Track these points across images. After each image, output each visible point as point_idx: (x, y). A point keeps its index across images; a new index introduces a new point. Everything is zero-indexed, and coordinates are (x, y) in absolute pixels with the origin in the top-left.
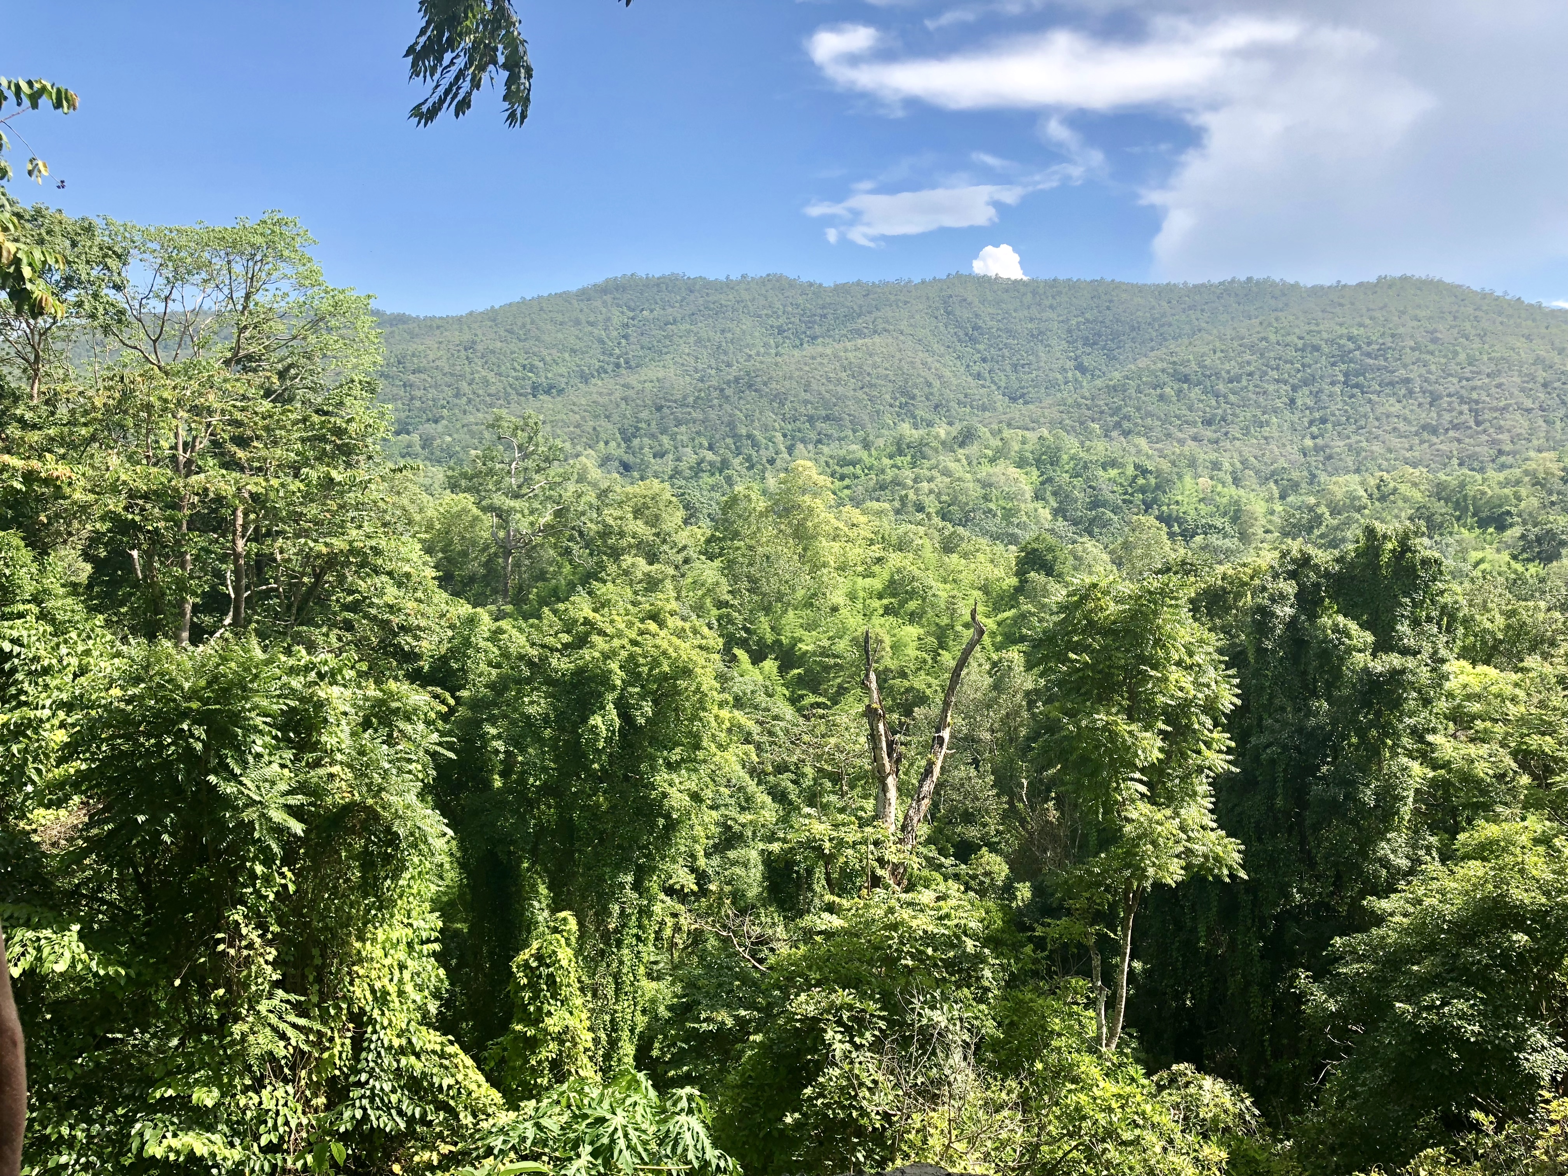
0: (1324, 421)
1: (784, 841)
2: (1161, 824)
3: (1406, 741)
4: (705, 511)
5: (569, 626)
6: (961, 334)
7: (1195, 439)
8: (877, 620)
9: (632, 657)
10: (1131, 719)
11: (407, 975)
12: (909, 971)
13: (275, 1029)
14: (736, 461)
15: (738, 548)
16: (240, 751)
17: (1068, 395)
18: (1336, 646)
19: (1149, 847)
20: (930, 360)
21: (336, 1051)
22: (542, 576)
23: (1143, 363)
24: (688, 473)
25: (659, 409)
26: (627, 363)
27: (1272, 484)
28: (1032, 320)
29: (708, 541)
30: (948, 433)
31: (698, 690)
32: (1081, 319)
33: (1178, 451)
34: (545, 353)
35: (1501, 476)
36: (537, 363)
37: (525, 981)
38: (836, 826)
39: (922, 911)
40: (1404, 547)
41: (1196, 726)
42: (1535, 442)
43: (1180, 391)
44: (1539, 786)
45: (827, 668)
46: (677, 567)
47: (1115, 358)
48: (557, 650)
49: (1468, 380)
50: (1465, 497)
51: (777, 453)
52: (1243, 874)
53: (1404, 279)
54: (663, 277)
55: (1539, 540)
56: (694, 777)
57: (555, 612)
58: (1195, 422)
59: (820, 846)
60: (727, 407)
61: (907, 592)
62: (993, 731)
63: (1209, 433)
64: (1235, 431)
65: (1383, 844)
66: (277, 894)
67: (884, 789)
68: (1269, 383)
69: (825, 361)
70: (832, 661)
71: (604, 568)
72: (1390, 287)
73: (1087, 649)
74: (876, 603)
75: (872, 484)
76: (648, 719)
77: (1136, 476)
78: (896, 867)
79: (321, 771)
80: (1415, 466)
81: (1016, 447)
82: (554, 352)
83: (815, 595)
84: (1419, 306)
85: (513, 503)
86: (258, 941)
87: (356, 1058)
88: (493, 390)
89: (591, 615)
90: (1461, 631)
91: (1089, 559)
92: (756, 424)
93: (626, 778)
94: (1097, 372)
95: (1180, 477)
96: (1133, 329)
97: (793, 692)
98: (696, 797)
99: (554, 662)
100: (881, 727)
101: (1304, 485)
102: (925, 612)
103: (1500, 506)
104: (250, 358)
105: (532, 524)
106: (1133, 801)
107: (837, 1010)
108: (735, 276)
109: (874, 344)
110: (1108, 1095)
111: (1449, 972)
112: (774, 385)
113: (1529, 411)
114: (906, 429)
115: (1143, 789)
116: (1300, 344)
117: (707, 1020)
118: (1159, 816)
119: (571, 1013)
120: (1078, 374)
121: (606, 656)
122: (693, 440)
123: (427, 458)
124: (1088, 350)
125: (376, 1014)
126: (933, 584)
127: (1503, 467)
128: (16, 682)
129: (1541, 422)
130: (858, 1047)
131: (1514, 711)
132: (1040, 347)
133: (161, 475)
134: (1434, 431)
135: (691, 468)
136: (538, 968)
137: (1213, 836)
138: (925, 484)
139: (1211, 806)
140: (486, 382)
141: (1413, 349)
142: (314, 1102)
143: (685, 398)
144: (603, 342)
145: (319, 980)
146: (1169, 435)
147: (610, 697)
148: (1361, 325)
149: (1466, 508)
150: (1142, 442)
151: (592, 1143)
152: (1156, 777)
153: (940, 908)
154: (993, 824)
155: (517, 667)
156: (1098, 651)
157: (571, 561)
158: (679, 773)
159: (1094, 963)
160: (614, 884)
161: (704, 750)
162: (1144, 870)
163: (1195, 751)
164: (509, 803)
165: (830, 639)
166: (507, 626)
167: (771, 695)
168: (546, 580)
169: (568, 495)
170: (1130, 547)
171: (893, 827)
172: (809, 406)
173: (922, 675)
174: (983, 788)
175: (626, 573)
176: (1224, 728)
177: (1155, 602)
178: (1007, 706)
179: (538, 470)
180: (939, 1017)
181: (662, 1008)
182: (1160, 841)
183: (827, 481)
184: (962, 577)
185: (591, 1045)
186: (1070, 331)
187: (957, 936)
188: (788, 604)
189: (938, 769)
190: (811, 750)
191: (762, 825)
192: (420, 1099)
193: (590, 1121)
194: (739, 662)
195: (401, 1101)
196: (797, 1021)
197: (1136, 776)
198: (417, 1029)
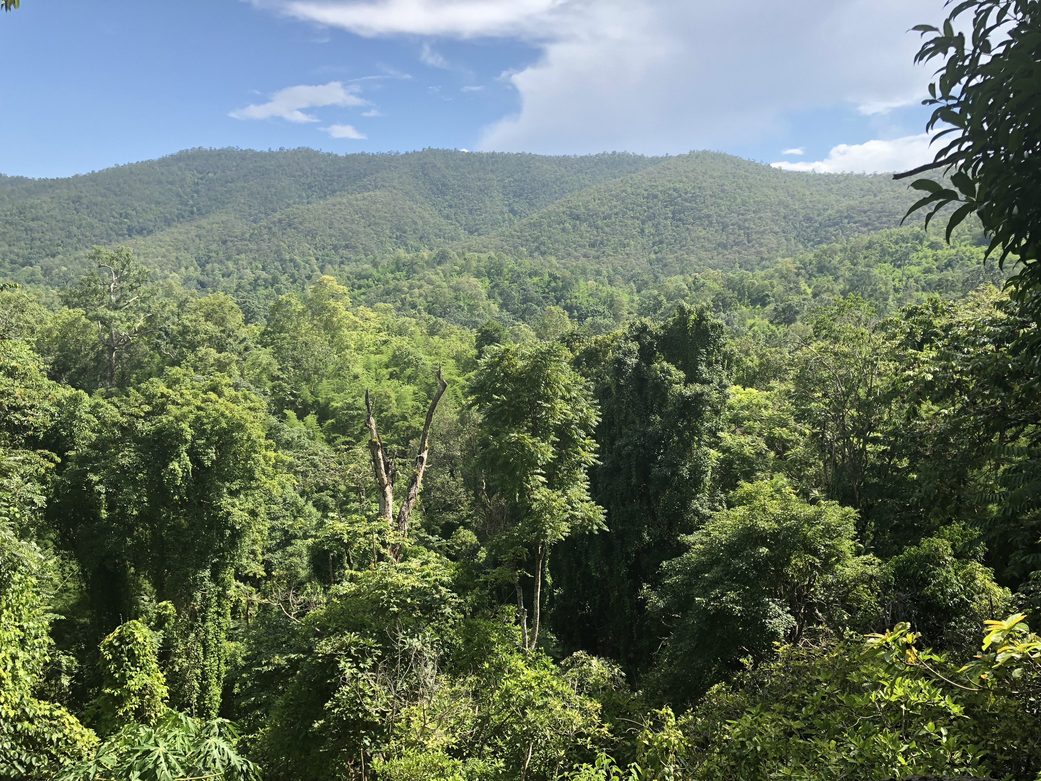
0: (661, 242)
1: (316, 537)
2: (555, 501)
3: (705, 437)
4: (262, 313)
5: (149, 399)
6: (434, 189)
7: (585, 256)
8: (385, 383)
9: (198, 418)
10: (534, 435)
11: (19, 664)
12: (396, 615)
14: (283, 278)
15: (284, 338)
17: (506, 229)
18: (663, 381)
19: (548, 516)
20: (414, 206)
22: (139, 365)
23: (551, 207)
24: (248, 287)
25: (224, 242)
26: (199, 210)
27: (632, 284)
28: (480, 180)
29: (263, 334)
30: (430, 256)
31: (249, 439)
32: (511, 179)
33: (574, 264)
34: (136, 204)
35: (763, 273)
36: (130, 212)
37: (111, 657)
38: (351, 523)
39: (411, 573)
40: (701, 318)
41: (576, 437)
42: (781, 252)
43: (575, 226)
44: (780, 458)
45: (352, 418)
46: (240, 353)
47: (534, 205)
48: (141, 417)
49: (743, 215)
50: (743, 287)
51: (312, 271)
52: (606, 528)
53: (705, 152)
54: (222, 150)
55: (784, 311)
56: (250, 498)
57: (138, 390)
58: (585, 246)
59: (341, 538)
60: (274, 240)
61: (405, 363)
62: (462, 451)
63: (593, 252)
64: (609, 250)
65: (695, 501)
67: (384, 495)
68: (627, 219)
69: (343, 208)
70: (355, 413)
71: (184, 357)
72: (697, 158)
73: (505, 392)
74: (384, 372)
75: (380, 290)
76: (213, 462)
77: (550, 281)
78: (394, 546)
80: (714, 268)
81: (474, 264)
82: (143, 203)
83: (341, 368)
84: (714, 169)
85: (112, 314)
88: (97, 232)
89: (165, 390)
90: (735, 369)
91: (523, 335)
92: (296, 251)
93: (201, 504)
94: (523, 214)
95: (577, 281)
96: (544, 185)
97: (329, 435)
98: (253, 513)
99: (140, 426)
100: (380, 454)
101: (650, 283)
102: (418, 376)
103: (763, 291)
105: (129, 328)
106: (537, 487)
107: (347, 647)
108: (275, 149)
109: (376, 195)
110: (529, 678)
111: (726, 575)
112: (307, 225)
113: (776, 233)
114: (402, 253)
115: (543, 479)
116: (646, 194)
117: (267, 664)
118: (554, 496)
119: (149, 675)
120: (511, 216)
121: (180, 419)
122: (251, 263)
123: (48, 283)
124: (517, 199)
126: (422, 356)
127: (764, 268)
129: (783, 240)
130: (362, 670)
131: (765, 413)
132: (487, 198)
134: (725, 247)
135: (250, 284)
136: (120, 646)
137: (586, 505)
138: (416, 290)
139: (588, 487)
140: (92, 227)
141: (711, 196)
143: (243, 234)
144: (181, 197)
146: (569, 254)
147: (183, 448)
148: (681, 181)
149: (744, 295)
150: (553, 260)
152: (551, 471)
153: (423, 570)
154: (465, 510)
155: (112, 431)
156: (511, 393)
157: (160, 353)
158: (238, 497)
159: (518, 595)
160: (195, 579)
161: (257, 480)
162: (545, 531)
163: (576, 453)
164: (113, 529)
165: (353, 397)
166: (102, 402)
167: (313, 439)
168: (142, 368)
169: (155, 306)
170: (545, 327)
171: (391, 520)
172: (333, 239)
173: (417, 418)
174: (457, 487)
175: (201, 359)
176: (593, 437)
177: (545, 359)
178: (469, 433)
179: (132, 288)
180: (416, 643)
181: (240, 659)
182: (555, 512)
183: (346, 289)
184: (441, 351)
185: (167, 695)
186: (504, 187)
187: (435, 587)
188: (323, 375)
189: (420, 478)
190: (337, 473)
191: (300, 528)
192: (35, 751)
193: (139, 754)
194: (288, 418)
195: (20, 754)
196: (320, 658)
197: (539, 471)
198: (29, 701)
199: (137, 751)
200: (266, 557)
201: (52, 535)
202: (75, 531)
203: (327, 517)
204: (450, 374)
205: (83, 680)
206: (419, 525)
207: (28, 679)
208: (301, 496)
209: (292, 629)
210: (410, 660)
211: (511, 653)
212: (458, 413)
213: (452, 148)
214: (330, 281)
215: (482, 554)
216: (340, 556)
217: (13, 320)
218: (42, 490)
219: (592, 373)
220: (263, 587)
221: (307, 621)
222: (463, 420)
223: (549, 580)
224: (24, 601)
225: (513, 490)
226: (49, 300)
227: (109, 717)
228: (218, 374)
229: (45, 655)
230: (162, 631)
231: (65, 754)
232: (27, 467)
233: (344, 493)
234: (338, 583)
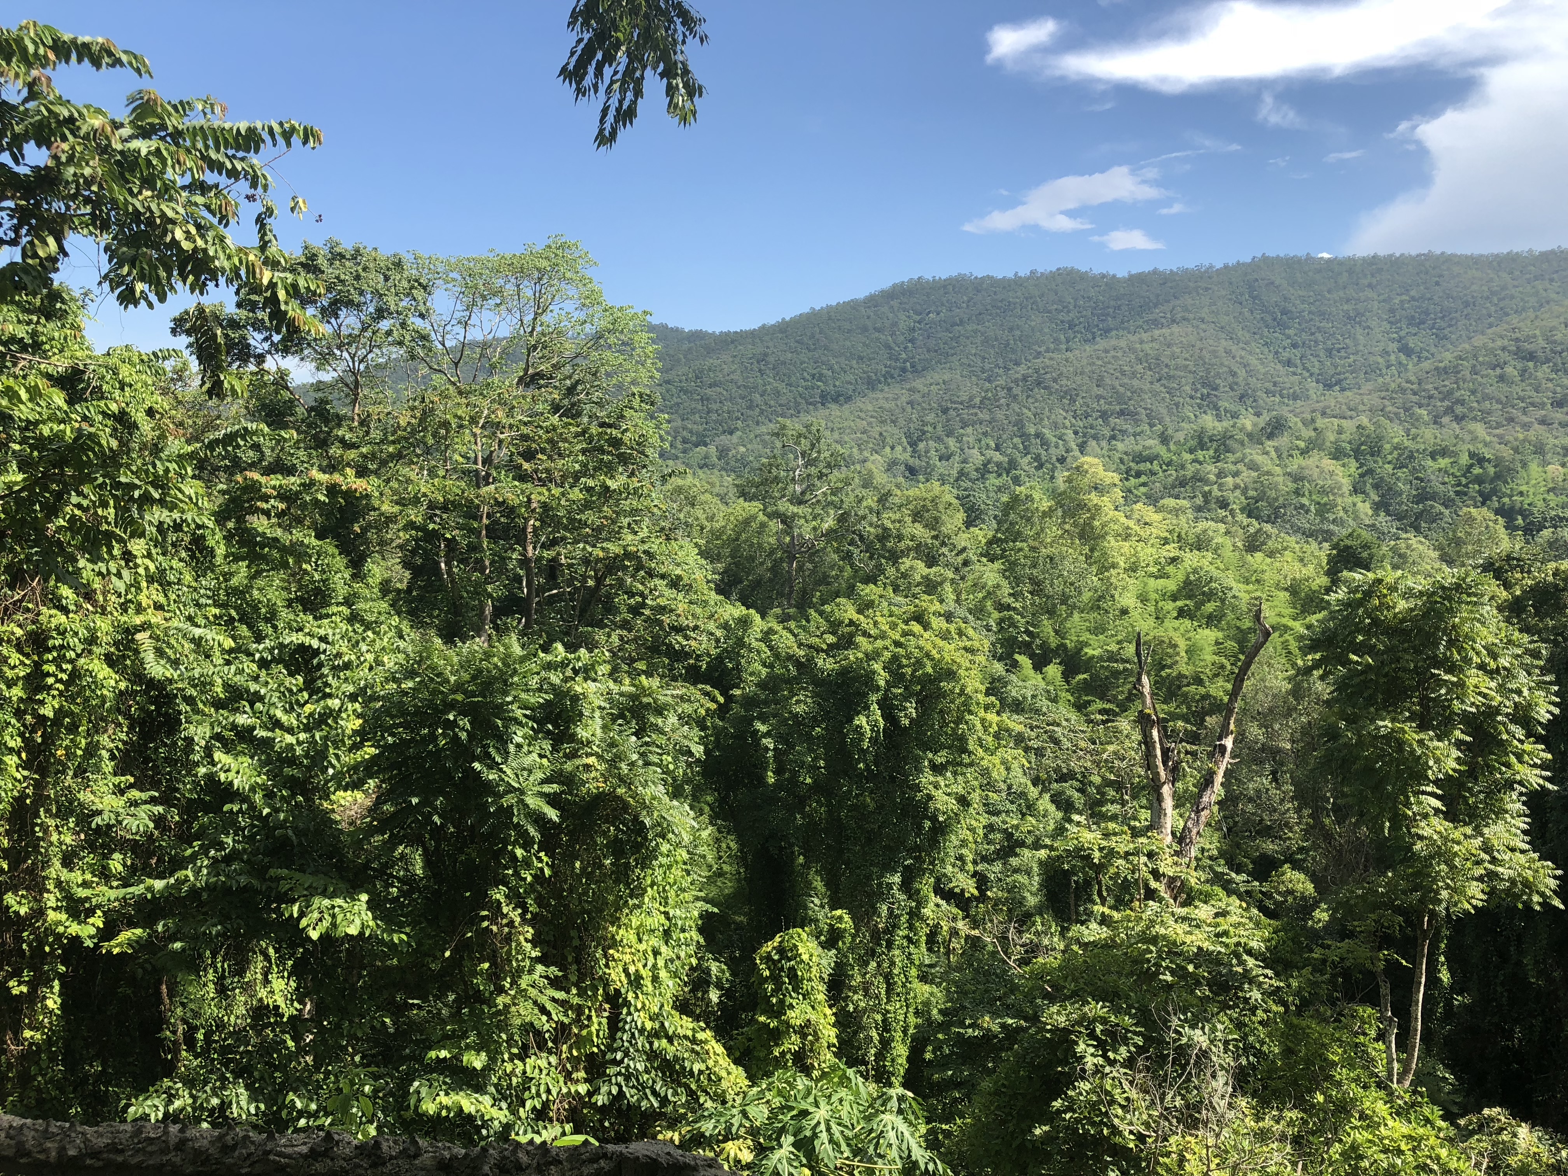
1: (1051, 848)
2: (1458, 843)
4: (991, 513)
5: (834, 626)
6: (1268, 318)
7: (1543, 422)
8: (1170, 623)
9: (895, 658)
10: (1423, 727)
11: (661, 963)
12: (1169, 987)
13: (535, 1003)
14: (1024, 461)
15: (1021, 550)
16: (503, 740)
17: (1391, 380)
19: (1443, 867)
20: (1234, 348)
21: (593, 1029)
22: (824, 580)
23: (1479, 341)
24: (974, 475)
25: (945, 411)
26: (913, 366)
28: (1348, 301)
29: (990, 543)
30: (1255, 425)
31: (962, 691)
32: (1404, 297)
33: (1521, 436)
34: (833, 362)
36: (825, 372)
37: (767, 973)
38: (1106, 835)
39: (1198, 926)
41: (1505, 737)
43: (1524, 370)
45: (1116, 674)
46: (957, 569)
47: (1445, 338)
48: (823, 651)
51: (1067, 451)
52: (1557, 903)
54: (950, 279)
56: (960, 779)
57: (821, 613)
58: (1543, 404)
59: (1089, 855)
60: (1015, 406)
61: (1204, 593)
62: (1293, 742)
63: (1559, 415)
66: (534, 876)
67: (1160, 799)
69: (1120, 354)
70: (1121, 667)
71: (882, 572)
73: (1371, 650)
74: (1170, 606)
75: (1170, 480)
76: (912, 720)
77: (1472, 465)
78: (1172, 880)
79: (578, 762)
81: (1331, 437)
82: (842, 360)
83: (1101, 598)
85: (796, 510)
86: (518, 920)
87: (612, 1037)
88: (783, 400)
89: (855, 616)
91: (1413, 556)
92: (1046, 422)
93: (893, 779)
94: (1425, 354)
95: (1524, 465)
96: (1467, 304)
97: (1079, 698)
98: (964, 801)
99: (820, 663)
100: (1155, 733)
102: (1225, 615)
104: (540, 375)
105: (815, 529)
106: (1426, 816)
107: (1090, 1023)
108: (1024, 272)
109: (1171, 334)
110: (1396, 1136)
112: (1064, 382)
114: (1209, 422)
115: (1437, 804)
117: (973, 1026)
118: (1457, 835)
119: (813, 1007)
120: (1403, 357)
121: (871, 656)
122: (980, 441)
123: (723, 469)
124: (1414, 330)
125: (630, 996)
126: (1234, 584)
128: (323, 676)
130: (1112, 1063)
132: (1359, 331)
133: (456, 486)
135: (977, 470)
136: (779, 961)
137: (1522, 859)
138: (1229, 479)
139: (1526, 827)
140: (777, 393)
142: (574, 1076)
143: (971, 399)
144: (890, 348)
145: (578, 961)
146: (1511, 420)
147: (874, 698)
150: (1479, 429)
151: (795, 1135)
152: (1454, 791)
153: (1217, 925)
154: (1295, 838)
155: (786, 667)
156: (1383, 653)
157: (852, 565)
158: (944, 775)
159: (1382, 991)
160: (880, 885)
161: (970, 753)
162: (1437, 893)
163: (1504, 765)
164: (780, 799)
165: (1119, 643)
166: (778, 627)
167: (1054, 700)
168: (828, 584)
169: (849, 501)
170: (1458, 543)
171: (1169, 838)
172: (1102, 401)
173: (1220, 682)
174: (1282, 801)
175: (904, 576)
176: (1539, 739)
177: (1450, 599)
178: (1308, 714)
179: (821, 476)
180: (1199, 1037)
181: (935, 1012)
182: (1457, 862)
183: (1116, 477)
184: (1266, 576)
185: (835, 1041)
186: (1392, 311)
187: (1238, 956)
188: (1074, 607)
189: (1219, 779)
190: (1088, 756)
191: (1029, 832)
192: (673, 1081)
193: (794, 1113)
194: (1021, 667)
195: (654, 1082)
196: (1048, 1031)
197: (1429, 789)
198: (669, 1014)
199: (792, 1108)
200: (979, 868)
201: (709, 799)
202: (735, 796)
203: (1070, 821)
204: (1279, 615)
205: (735, 999)
206: (1215, 852)
207: (671, 983)
208: (1034, 785)
209: (1011, 981)
210: (1188, 1063)
211: (1365, 1087)
212: (1290, 679)
213: (1301, 253)
214: (1091, 465)
215: (1322, 915)
216: (1088, 883)
217: (682, 516)
218: (701, 738)
219: (1546, 628)
220: (973, 912)
221: (1032, 972)
222: (1297, 692)
223: (1445, 976)
224: (671, 881)
225: (1380, 815)
226: (723, 491)
227: (762, 1055)
228: (925, 597)
229: (691, 956)
230: (834, 951)
231: (707, 1093)
232: (686, 706)
233: (1098, 788)
234: (1082, 923)
